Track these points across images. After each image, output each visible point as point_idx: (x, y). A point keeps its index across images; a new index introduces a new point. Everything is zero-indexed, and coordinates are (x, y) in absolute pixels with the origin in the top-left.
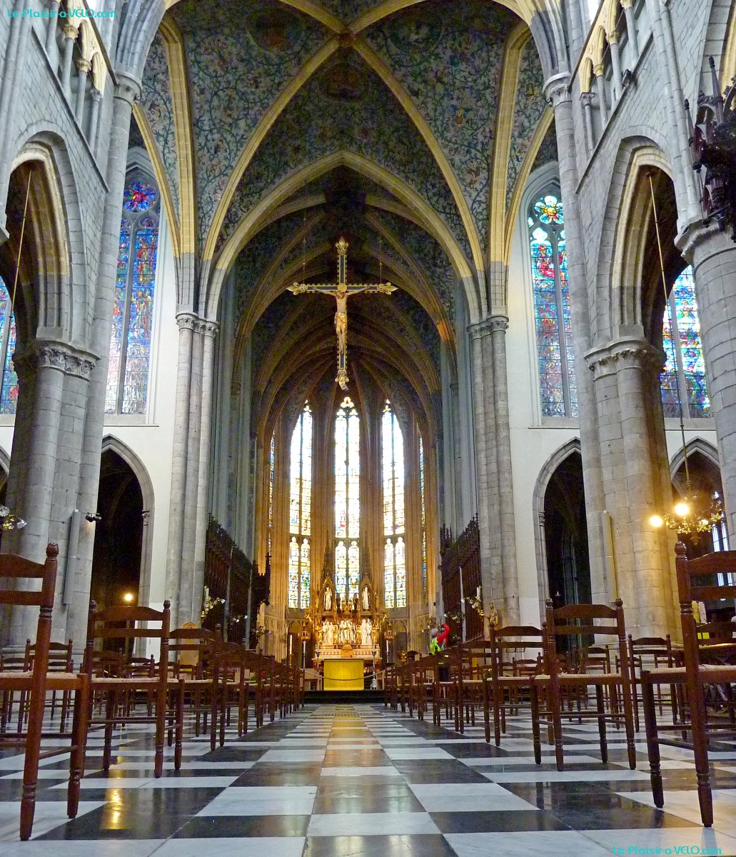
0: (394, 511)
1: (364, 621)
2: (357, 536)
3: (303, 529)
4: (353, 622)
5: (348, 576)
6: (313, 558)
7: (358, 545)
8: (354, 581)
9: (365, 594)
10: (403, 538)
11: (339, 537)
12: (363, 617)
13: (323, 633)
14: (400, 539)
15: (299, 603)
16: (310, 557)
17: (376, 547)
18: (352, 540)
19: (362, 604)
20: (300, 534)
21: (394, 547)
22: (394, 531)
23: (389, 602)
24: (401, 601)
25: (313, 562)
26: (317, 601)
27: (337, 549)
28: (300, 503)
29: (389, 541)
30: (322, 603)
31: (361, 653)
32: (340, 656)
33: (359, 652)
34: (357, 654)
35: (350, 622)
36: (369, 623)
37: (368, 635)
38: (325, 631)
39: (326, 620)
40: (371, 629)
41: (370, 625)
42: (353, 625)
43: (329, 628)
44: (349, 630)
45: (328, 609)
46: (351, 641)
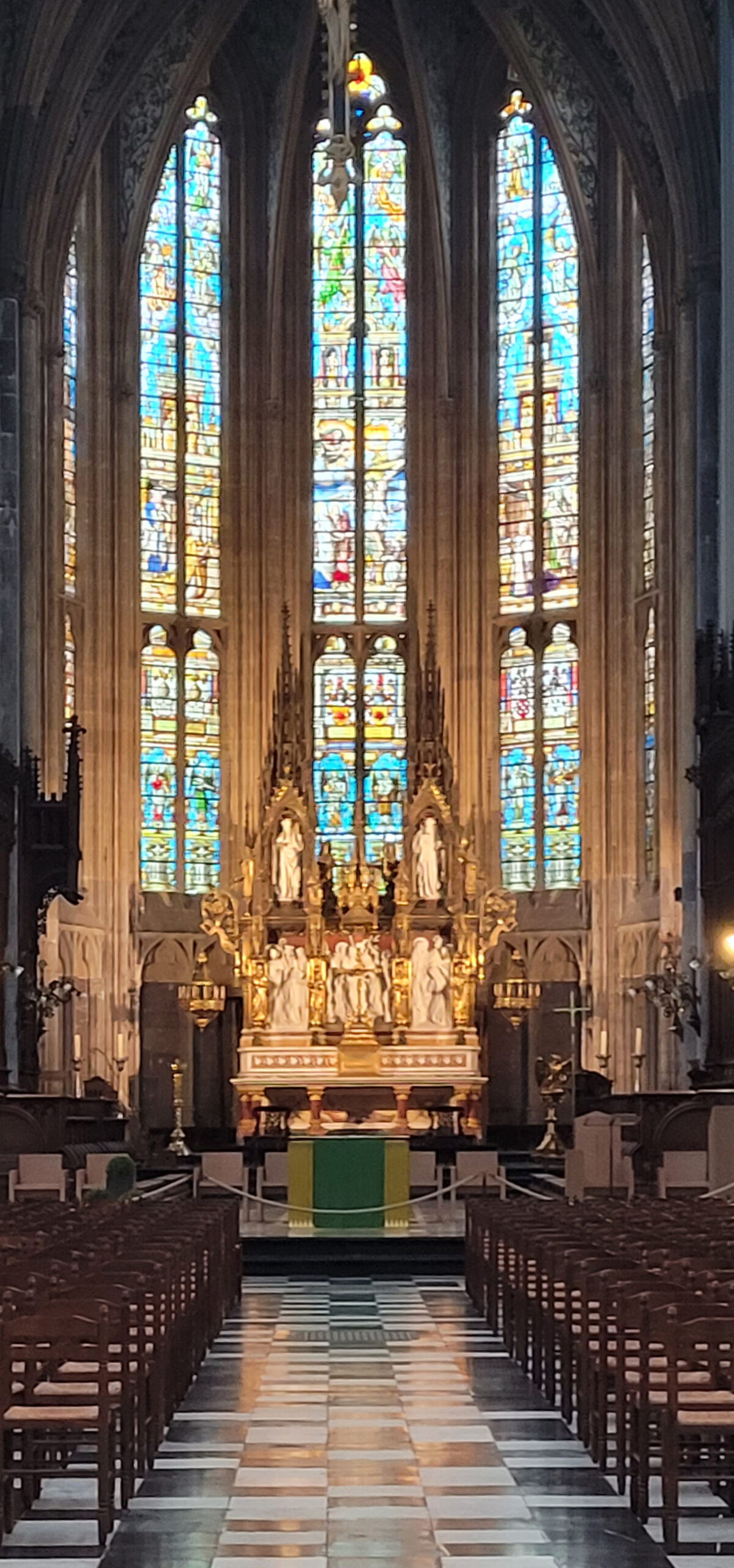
0: (539, 523)
1: (422, 943)
2: (397, 615)
3: (190, 592)
4: (382, 946)
5: (361, 770)
6: (232, 702)
7: (402, 650)
8: (385, 787)
9: (427, 844)
10: (572, 624)
11: (330, 619)
12: (419, 928)
13: (270, 987)
14: (561, 631)
15: (180, 875)
16: (219, 699)
17: (470, 658)
18: (379, 631)
19: (413, 882)
20: (180, 613)
21: (538, 660)
22: (539, 602)
23: (517, 866)
24: (561, 864)
25: (232, 716)
26: (249, 868)
27: (318, 669)
28: (179, 495)
29: (518, 635)
30: (268, 877)
31: (410, 1061)
32: (335, 1069)
33: (403, 1056)
34: (394, 1065)
35: (370, 945)
36: (439, 950)
37: (434, 993)
38: (278, 981)
39: (282, 940)
40: (446, 973)
41: (443, 958)
42: (380, 960)
43: (292, 969)
44: (367, 977)
45: (289, 900)
46: (373, 1017)
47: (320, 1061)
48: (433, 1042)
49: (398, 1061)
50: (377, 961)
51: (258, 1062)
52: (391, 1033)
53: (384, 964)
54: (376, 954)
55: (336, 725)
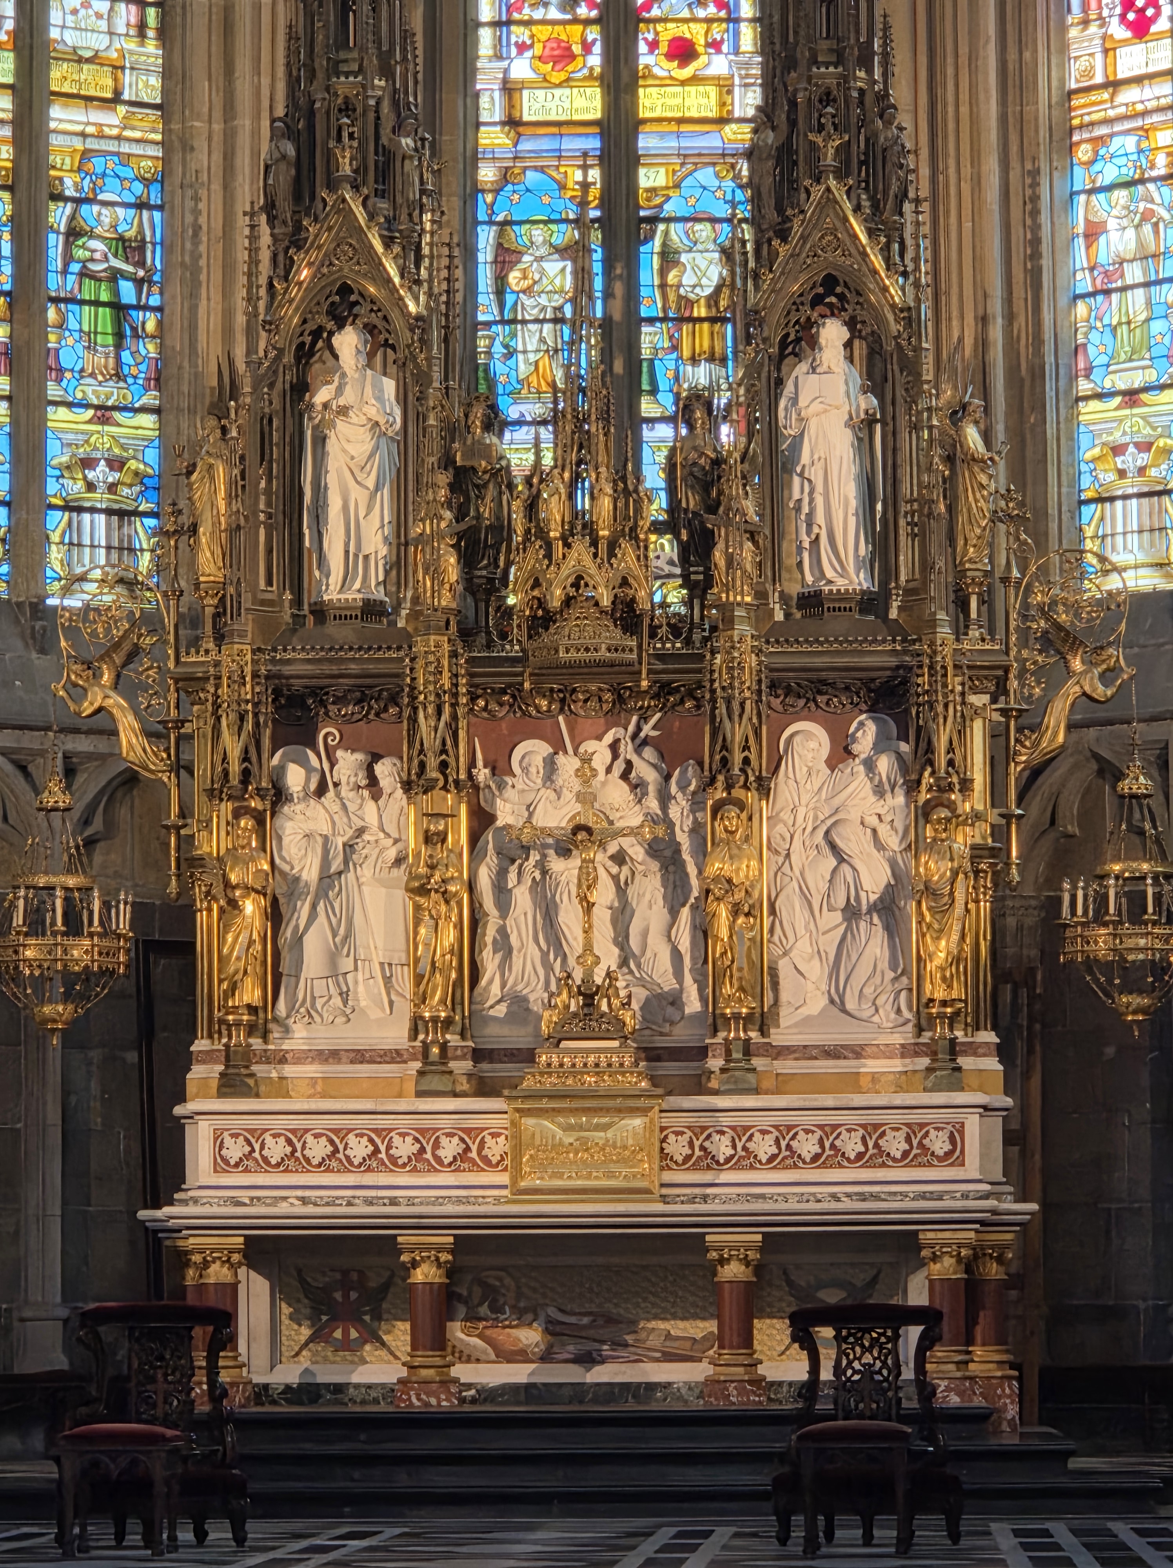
1: (808, 739)
4: (672, 753)
5: (623, 221)
12: (798, 688)
13: (284, 892)
15: (24, 545)
31: (764, 1147)
32: (504, 1178)
33: (740, 1131)
34: (707, 1160)
35: (627, 750)
36: (870, 765)
37: (851, 912)
38: (310, 873)
39: (328, 732)
40: (894, 842)
41: (879, 792)
42: (665, 799)
43: (361, 831)
44: (620, 858)
45: (354, 595)
46: (640, 994)
47: (449, 1149)
48: (852, 1082)
49: (722, 1147)
50: (653, 804)
51: (235, 1150)
52: (702, 1052)
53: (679, 810)
54: (651, 776)
55: (545, 83)
